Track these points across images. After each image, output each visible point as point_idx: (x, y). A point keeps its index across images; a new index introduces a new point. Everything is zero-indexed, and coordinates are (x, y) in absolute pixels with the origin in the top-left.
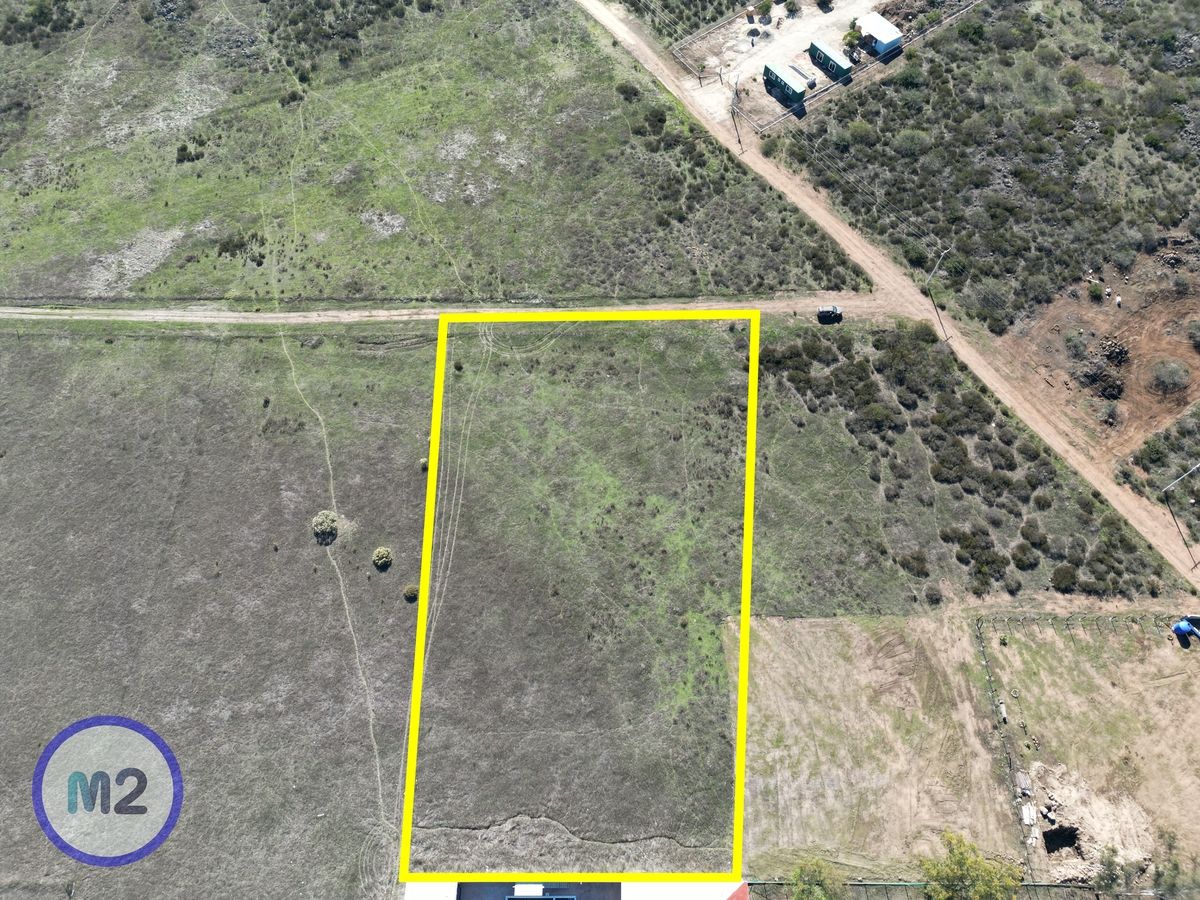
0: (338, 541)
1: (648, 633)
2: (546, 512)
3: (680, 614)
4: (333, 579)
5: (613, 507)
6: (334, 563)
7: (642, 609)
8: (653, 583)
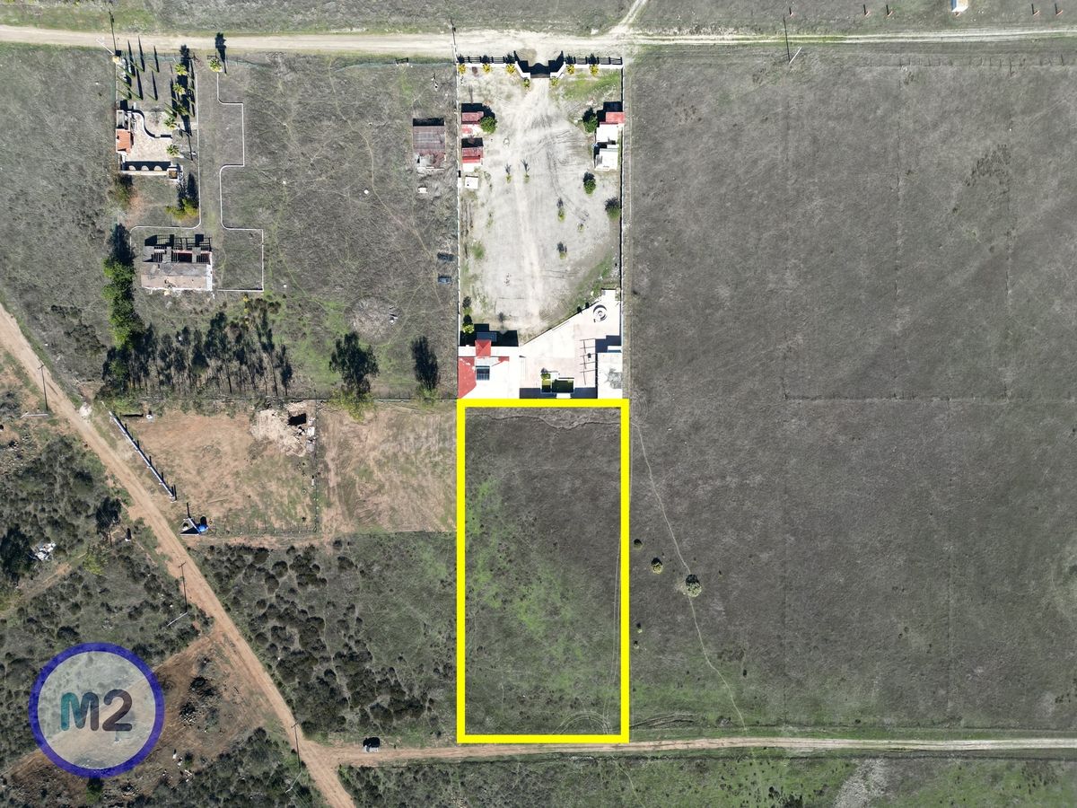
0: (685, 578)
1: (503, 521)
2: (563, 596)
3: (484, 533)
4: (684, 554)
5: (522, 600)
6: (685, 564)
7: (505, 536)
8: (499, 551)
